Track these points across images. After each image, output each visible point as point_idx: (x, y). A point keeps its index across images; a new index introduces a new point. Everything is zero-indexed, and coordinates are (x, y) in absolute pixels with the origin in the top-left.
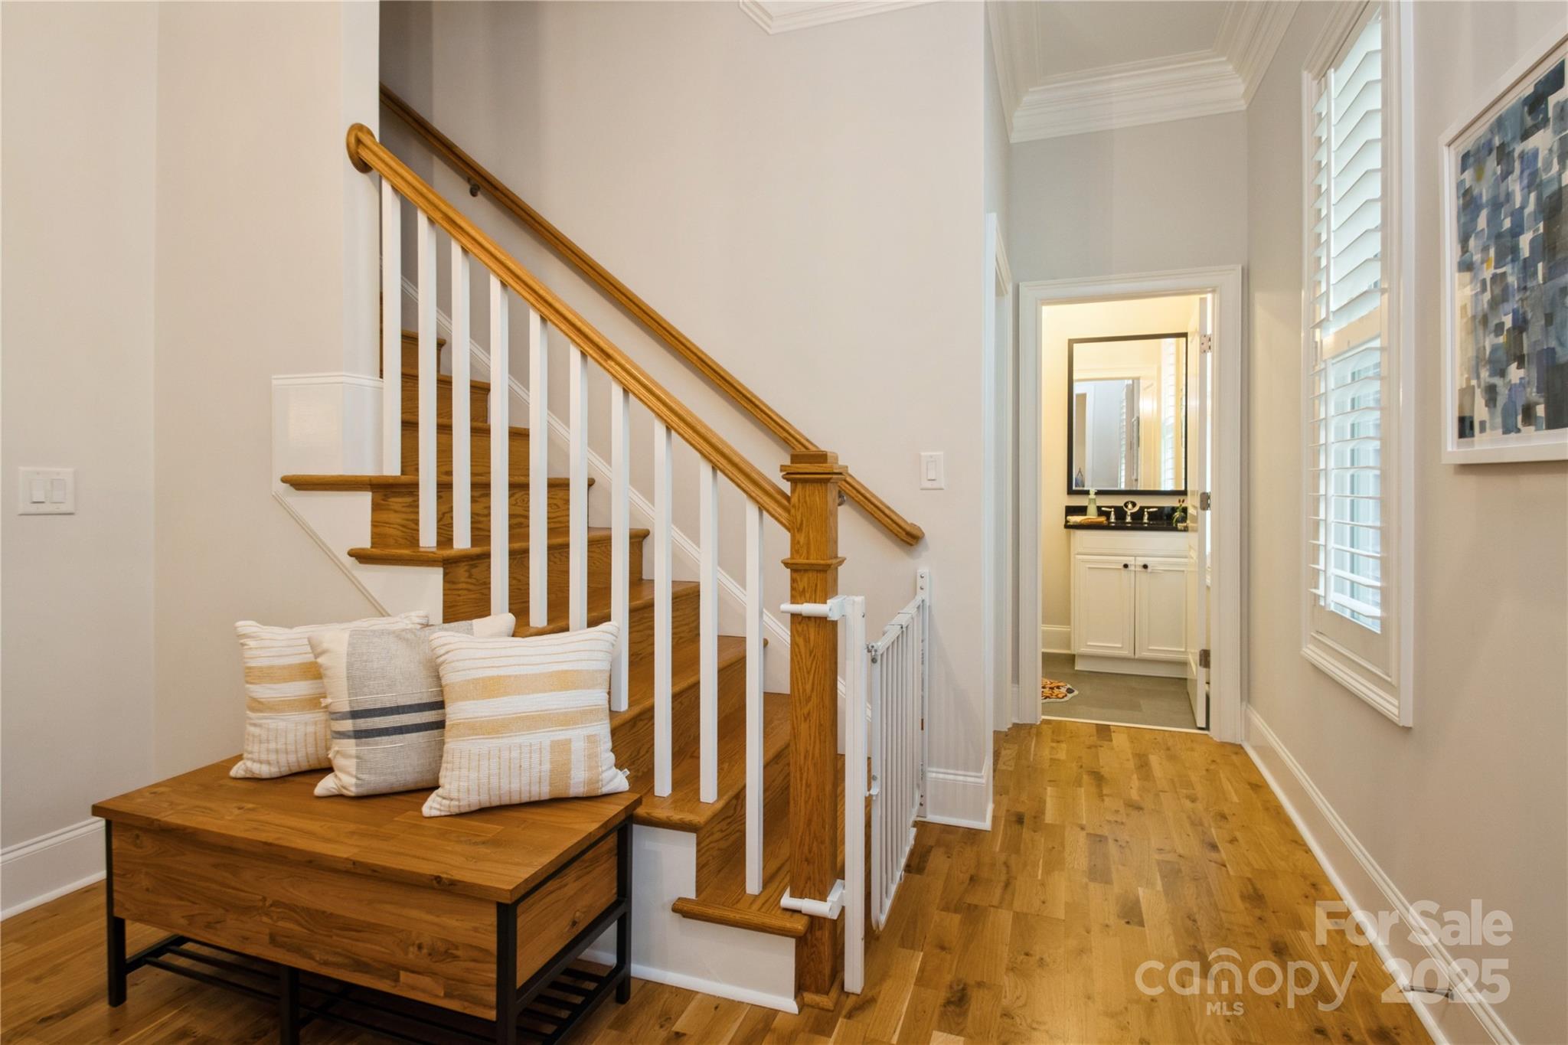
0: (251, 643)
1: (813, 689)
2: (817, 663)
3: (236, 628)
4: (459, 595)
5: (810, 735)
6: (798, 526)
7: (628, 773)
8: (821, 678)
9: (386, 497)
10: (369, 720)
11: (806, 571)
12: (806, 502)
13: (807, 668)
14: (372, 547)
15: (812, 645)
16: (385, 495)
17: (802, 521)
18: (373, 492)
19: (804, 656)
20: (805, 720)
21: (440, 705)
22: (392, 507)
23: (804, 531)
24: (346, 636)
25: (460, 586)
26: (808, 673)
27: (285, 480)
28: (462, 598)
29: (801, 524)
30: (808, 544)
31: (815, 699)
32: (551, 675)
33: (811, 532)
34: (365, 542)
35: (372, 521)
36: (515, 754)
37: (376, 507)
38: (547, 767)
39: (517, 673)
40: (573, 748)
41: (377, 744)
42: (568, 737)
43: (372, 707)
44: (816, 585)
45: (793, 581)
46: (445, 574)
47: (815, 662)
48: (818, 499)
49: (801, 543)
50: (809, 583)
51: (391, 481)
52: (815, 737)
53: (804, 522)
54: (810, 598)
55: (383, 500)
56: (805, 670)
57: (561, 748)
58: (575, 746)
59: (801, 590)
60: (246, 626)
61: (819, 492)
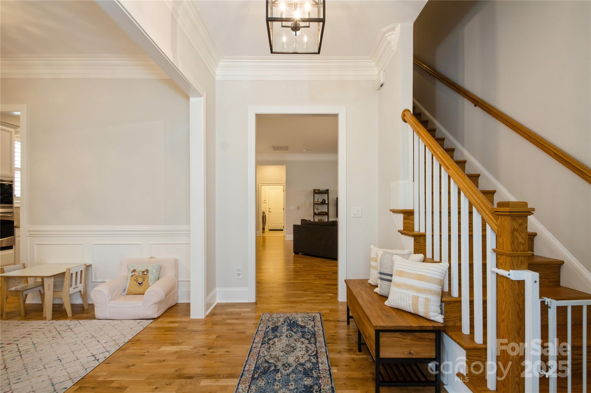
0: (372, 251)
1: (505, 309)
2: (506, 298)
3: (370, 247)
4: (421, 247)
5: (504, 329)
6: (500, 235)
7: (444, 317)
8: (508, 304)
9: (408, 216)
10: (382, 275)
11: (502, 255)
12: (502, 224)
13: (503, 299)
14: (403, 230)
15: (505, 289)
16: (408, 215)
17: (501, 233)
18: (404, 214)
19: (502, 293)
20: (503, 321)
21: (391, 275)
22: (410, 219)
23: (501, 237)
24: (382, 253)
25: (421, 244)
26: (504, 301)
27: (391, 210)
28: (422, 248)
29: (501, 234)
30: (503, 243)
31: (506, 314)
32: (417, 274)
33: (504, 238)
34: (401, 228)
35: (403, 222)
36: (402, 295)
37: (405, 218)
38: (411, 302)
39: (407, 271)
40: (419, 300)
41: (383, 282)
42: (418, 296)
43: (383, 272)
44: (506, 263)
45: (497, 259)
46: (415, 240)
47: (506, 297)
48: (506, 223)
49: (501, 242)
50: (504, 260)
51: (408, 211)
52: (506, 330)
53: (502, 233)
54: (504, 267)
55: (408, 217)
56: (502, 300)
57: (416, 298)
58: (420, 299)
59: (501, 263)
60: (372, 247)
61: (507, 220)
